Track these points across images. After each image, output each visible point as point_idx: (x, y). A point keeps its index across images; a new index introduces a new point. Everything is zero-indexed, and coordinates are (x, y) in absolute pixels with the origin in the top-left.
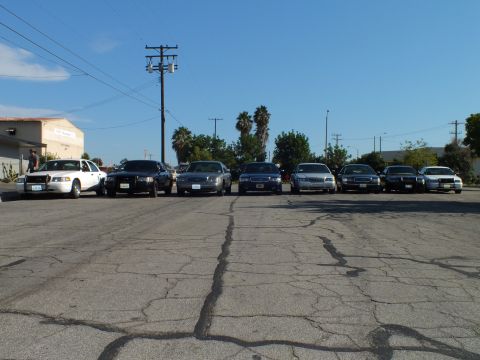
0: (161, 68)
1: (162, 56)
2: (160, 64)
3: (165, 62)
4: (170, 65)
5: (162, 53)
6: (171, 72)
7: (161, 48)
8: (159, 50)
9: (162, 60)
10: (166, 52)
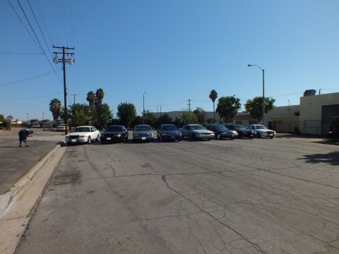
0: (64, 61)
1: (64, 53)
2: (63, 58)
3: (66, 57)
4: (70, 59)
5: (64, 51)
6: (70, 64)
7: (64, 48)
8: (62, 49)
9: (64, 56)
10: (66, 51)
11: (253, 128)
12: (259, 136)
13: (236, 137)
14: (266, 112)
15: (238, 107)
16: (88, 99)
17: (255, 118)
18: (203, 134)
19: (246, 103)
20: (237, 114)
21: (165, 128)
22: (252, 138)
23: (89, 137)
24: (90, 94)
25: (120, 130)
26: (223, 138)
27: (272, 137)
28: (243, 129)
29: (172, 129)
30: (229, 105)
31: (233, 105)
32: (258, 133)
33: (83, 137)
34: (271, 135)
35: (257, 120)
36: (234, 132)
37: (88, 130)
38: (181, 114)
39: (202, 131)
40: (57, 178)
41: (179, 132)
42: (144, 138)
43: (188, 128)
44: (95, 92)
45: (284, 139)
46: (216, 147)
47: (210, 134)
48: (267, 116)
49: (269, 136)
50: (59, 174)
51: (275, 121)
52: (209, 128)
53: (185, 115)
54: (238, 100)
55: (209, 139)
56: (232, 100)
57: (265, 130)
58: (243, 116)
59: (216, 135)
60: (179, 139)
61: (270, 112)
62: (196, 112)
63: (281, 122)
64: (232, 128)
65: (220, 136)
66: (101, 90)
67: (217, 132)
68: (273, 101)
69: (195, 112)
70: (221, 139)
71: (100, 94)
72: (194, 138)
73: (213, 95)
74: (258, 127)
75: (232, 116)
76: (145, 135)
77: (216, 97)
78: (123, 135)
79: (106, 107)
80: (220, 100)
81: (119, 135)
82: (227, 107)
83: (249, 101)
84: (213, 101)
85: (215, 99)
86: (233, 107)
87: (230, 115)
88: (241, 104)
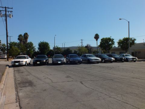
0: (6, 16)
1: (6, 11)
2: (6, 14)
3: (7, 13)
4: (10, 15)
5: (6, 10)
6: (10, 18)
8: (5, 8)
9: (6, 13)
10: (7, 10)
11: (123, 56)
12: (127, 60)
13: (114, 61)
14: (130, 47)
16: (19, 39)
17: (124, 50)
18: (94, 59)
19: (118, 41)
20: (113, 48)
21: (71, 57)
22: (123, 62)
23: (26, 62)
24: (20, 36)
25: (45, 58)
26: (106, 62)
27: (135, 61)
28: (118, 56)
29: (76, 57)
30: (108, 42)
31: (110, 43)
32: (127, 59)
33: (23, 61)
34: (135, 60)
35: (125, 51)
36: (112, 58)
37: (25, 58)
38: (78, 48)
39: (94, 58)
40: (19, 84)
41: (80, 59)
42: (59, 62)
43: (85, 56)
44: (23, 35)
45: (142, 62)
46: (103, 67)
47: (98, 59)
48: (131, 49)
49: (133, 60)
50: (19, 82)
51: (135, 52)
52: (97, 56)
53: (80, 49)
54: (113, 40)
55: (98, 62)
56: (109, 39)
57: (131, 57)
58: (116, 49)
59: (102, 60)
60: (80, 62)
61: (133, 46)
63: (139, 52)
64: (111, 56)
65: (104, 61)
66: (26, 34)
67: (103, 59)
68: (135, 40)
69: (86, 47)
70: (105, 62)
71: (26, 36)
72: (89, 62)
73: (97, 37)
74: (127, 56)
75: (109, 49)
76: (60, 61)
77: (99, 38)
78: (46, 60)
79: (31, 44)
80: (102, 40)
81: (45, 61)
82: (106, 44)
83: (120, 40)
84: (97, 40)
85: (98, 39)
86: (110, 44)
87: (108, 49)
88: (114, 42)
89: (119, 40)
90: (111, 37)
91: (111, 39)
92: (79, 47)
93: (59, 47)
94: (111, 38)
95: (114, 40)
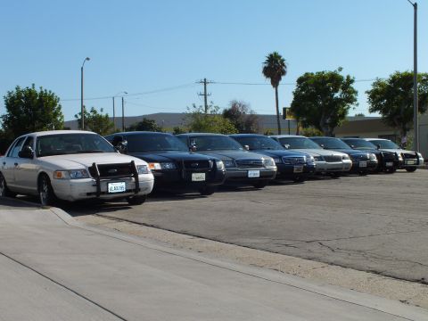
14: (422, 111)
15: (350, 98)
19: (371, 88)
30: (326, 93)
31: (337, 95)
53: (200, 122)
54: (350, 81)
56: (334, 80)
58: (363, 125)
62: (231, 114)
69: (227, 114)
73: (274, 69)
75: (334, 124)
77: (284, 73)
80: (300, 81)
83: (378, 83)
84: (275, 83)
85: (280, 79)
86: (337, 98)
87: (328, 121)
88: (356, 92)
89: (374, 84)
90: (340, 69)
91: (341, 78)
92: (195, 115)
93: (104, 114)
94: (341, 74)
95: (352, 81)
